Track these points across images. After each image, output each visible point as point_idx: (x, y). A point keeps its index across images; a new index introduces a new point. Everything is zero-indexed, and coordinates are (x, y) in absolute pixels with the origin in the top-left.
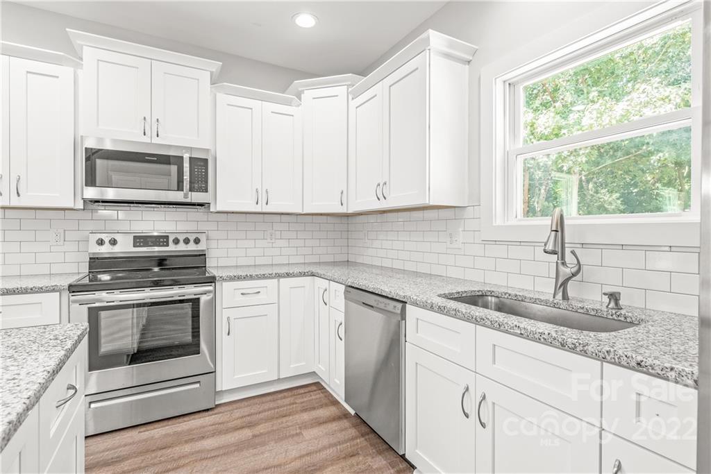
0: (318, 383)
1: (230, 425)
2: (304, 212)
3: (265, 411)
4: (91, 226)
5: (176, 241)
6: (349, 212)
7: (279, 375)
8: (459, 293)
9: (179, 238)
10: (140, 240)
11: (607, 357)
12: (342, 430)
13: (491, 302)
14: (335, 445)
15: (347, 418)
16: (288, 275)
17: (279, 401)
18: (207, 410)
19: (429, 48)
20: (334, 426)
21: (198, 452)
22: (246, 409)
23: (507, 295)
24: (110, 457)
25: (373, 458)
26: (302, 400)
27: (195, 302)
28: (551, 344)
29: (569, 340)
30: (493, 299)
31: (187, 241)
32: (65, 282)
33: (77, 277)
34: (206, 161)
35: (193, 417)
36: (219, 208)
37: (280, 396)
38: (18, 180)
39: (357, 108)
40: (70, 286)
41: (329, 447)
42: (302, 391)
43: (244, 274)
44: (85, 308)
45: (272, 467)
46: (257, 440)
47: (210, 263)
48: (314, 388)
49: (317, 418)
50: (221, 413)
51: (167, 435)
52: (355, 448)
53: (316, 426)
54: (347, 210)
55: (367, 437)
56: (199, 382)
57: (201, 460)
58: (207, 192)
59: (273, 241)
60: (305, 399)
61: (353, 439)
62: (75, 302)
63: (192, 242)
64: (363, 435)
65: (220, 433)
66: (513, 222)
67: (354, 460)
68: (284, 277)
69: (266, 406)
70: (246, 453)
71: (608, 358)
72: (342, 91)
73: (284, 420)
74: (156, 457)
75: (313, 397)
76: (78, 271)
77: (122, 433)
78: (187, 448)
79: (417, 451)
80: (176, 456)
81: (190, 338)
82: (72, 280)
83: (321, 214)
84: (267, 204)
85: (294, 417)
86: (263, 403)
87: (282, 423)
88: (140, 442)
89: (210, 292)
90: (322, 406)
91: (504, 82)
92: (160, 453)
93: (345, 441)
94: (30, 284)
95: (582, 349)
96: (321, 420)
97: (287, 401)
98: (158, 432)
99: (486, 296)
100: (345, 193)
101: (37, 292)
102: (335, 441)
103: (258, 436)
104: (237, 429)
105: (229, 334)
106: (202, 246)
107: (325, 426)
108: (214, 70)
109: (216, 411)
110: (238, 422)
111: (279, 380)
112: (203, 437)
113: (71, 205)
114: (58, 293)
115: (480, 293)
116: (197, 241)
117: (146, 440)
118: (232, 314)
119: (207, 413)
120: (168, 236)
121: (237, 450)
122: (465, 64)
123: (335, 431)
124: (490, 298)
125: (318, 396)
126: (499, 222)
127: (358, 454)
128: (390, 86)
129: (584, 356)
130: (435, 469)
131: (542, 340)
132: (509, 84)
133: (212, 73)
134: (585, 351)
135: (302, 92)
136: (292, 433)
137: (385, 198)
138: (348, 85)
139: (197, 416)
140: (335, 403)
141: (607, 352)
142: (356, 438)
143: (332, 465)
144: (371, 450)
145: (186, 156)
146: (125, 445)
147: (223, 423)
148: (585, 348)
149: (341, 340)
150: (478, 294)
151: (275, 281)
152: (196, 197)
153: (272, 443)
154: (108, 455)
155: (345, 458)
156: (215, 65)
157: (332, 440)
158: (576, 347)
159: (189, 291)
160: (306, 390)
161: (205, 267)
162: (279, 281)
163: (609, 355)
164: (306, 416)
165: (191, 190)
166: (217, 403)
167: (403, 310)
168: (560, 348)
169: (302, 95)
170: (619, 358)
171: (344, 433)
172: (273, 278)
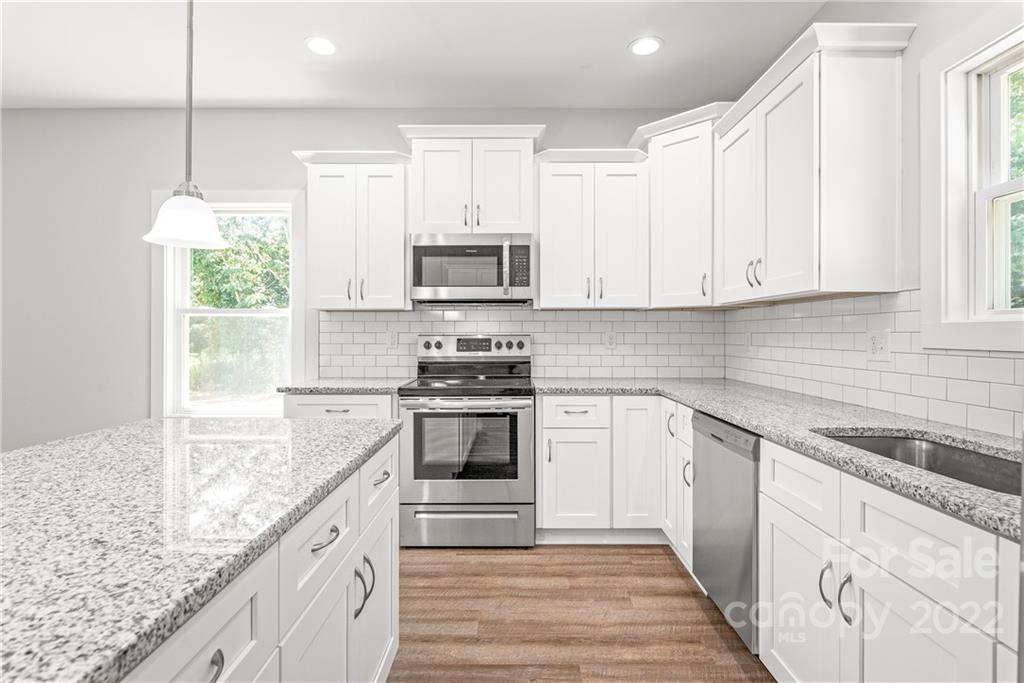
0: (668, 546)
1: (548, 569)
2: (652, 307)
3: (589, 563)
4: (419, 328)
5: (499, 346)
6: (716, 304)
7: (612, 524)
8: (857, 429)
9: (502, 341)
10: (464, 344)
11: (1000, 527)
12: (685, 609)
13: (921, 450)
14: (671, 623)
15: (696, 597)
16: (624, 392)
17: (610, 557)
18: (526, 548)
19: (818, 49)
20: (676, 602)
21: (510, 588)
22: (568, 557)
23: (950, 440)
24: (430, 570)
25: (720, 652)
26: (640, 562)
27: (514, 418)
28: (928, 504)
29: (952, 499)
30: (924, 445)
31: (510, 345)
32: (395, 385)
33: (407, 381)
34: (527, 248)
35: (510, 551)
36: (543, 305)
37: (613, 551)
38: (362, 284)
39: (724, 151)
40: (400, 389)
41: (662, 624)
42: (643, 551)
43: (567, 387)
44: (411, 412)
45: (584, 625)
46: (574, 593)
47: (537, 372)
48: (661, 551)
49: (653, 587)
50: (539, 554)
51: (481, 564)
52: (698, 634)
53: (650, 596)
54: (712, 302)
55: (719, 626)
56: (516, 512)
57: (511, 596)
58: (528, 285)
59: (613, 347)
60: (644, 562)
61: (698, 623)
62: (403, 406)
63: (515, 346)
64: (713, 623)
65: (536, 574)
66: (984, 316)
67: (691, 648)
68: (619, 394)
69: (593, 559)
70: (559, 602)
71: (1001, 529)
72: (704, 129)
73: (612, 579)
74: (469, 582)
75: (656, 562)
76: (408, 376)
77: (443, 551)
78: (500, 581)
79: (772, 651)
80: (488, 586)
81: (508, 457)
82: (402, 384)
83: (682, 309)
84: (601, 297)
85: (625, 578)
86: (590, 554)
87: (608, 581)
88: (456, 563)
89: (529, 406)
90: (665, 575)
91: (967, 73)
92: (473, 579)
93: (686, 623)
94: (369, 385)
95: (967, 513)
96: (660, 591)
97: (620, 559)
98: (474, 558)
99: (914, 439)
100: (709, 278)
101: (374, 394)
102: (672, 619)
103: (578, 588)
104: (554, 575)
105: (550, 460)
106: (525, 352)
107: (664, 599)
108: (537, 136)
109: (534, 551)
110: (557, 569)
111: (612, 531)
112: (517, 575)
113: (400, 306)
114: (390, 396)
115: (902, 434)
116: (521, 345)
117: (462, 563)
118: (555, 436)
119: (525, 551)
120: (490, 340)
121: (550, 597)
122: (895, 57)
123: (675, 608)
124: (917, 442)
125: (662, 562)
126: (954, 316)
127: (699, 642)
128: (767, 115)
129: (969, 523)
130: (790, 676)
131: (918, 497)
132: (979, 75)
133: (535, 140)
134: (971, 517)
135: (647, 141)
136: (617, 595)
137: (760, 284)
138: (712, 119)
139: (514, 551)
140: (684, 574)
141: (1000, 520)
142: (703, 623)
143: (660, 644)
144: (720, 643)
145: (506, 245)
146: (444, 563)
147: (540, 565)
148: (972, 512)
149: (689, 485)
150: (896, 434)
151: (607, 399)
152: (518, 293)
153: (591, 601)
154: (428, 568)
155: (679, 641)
156: (537, 130)
157: (667, 616)
158: (959, 510)
159: (508, 403)
160: (649, 551)
161: (529, 377)
162: (611, 399)
163: (1002, 524)
164: (640, 582)
165: (511, 285)
166: (537, 543)
167: (757, 446)
168: (940, 511)
169: (650, 145)
170: (1014, 530)
171: (686, 613)
172: (603, 394)
